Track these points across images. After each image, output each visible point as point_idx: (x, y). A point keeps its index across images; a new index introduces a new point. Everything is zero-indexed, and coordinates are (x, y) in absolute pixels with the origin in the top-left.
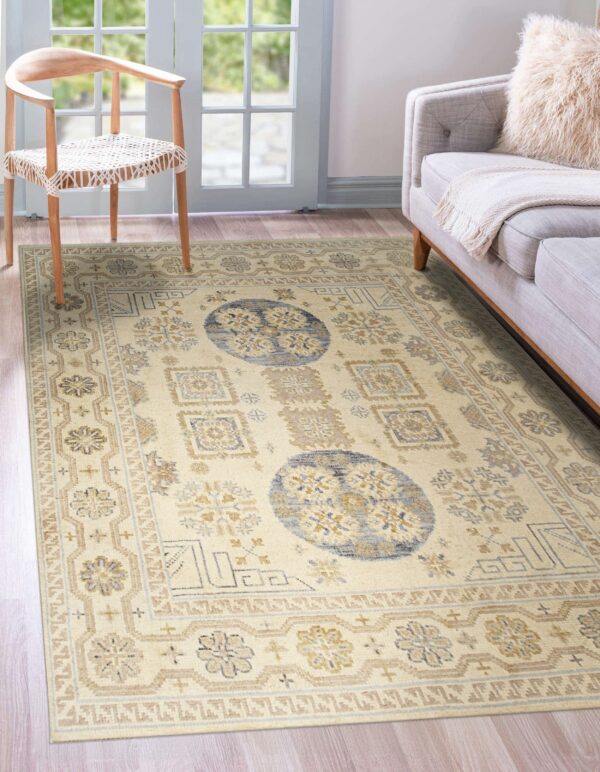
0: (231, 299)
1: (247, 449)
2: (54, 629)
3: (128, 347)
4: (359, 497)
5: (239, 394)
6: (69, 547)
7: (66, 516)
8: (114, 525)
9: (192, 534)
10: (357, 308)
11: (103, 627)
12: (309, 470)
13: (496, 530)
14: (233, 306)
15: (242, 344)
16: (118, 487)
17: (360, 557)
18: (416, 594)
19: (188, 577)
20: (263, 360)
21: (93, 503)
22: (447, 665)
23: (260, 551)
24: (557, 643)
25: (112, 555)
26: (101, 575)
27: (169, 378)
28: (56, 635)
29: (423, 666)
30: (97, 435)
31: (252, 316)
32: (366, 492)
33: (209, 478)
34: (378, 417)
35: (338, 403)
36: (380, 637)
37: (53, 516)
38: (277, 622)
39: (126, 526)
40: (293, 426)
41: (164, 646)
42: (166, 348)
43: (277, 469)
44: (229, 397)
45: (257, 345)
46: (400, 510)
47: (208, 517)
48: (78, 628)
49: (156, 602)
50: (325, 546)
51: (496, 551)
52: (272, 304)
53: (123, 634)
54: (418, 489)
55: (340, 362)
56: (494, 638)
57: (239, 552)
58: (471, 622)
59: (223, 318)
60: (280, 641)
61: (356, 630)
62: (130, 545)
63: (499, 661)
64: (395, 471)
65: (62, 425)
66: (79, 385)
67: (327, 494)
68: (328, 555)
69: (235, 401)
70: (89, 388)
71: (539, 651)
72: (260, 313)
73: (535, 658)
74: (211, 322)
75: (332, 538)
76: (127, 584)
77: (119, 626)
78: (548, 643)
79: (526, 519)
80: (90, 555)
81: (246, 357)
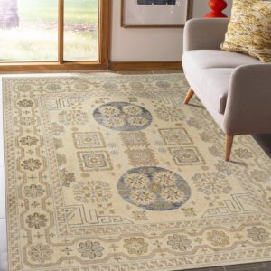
0: (107, 102)
1: (109, 167)
2: (12, 243)
3: (54, 124)
4: (158, 186)
5: (107, 143)
6: (21, 210)
7: (20, 197)
8: (43, 200)
9: (79, 202)
10: (166, 106)
11: (35, 241)
12: (136, 175)
13: (217, 197)
14: (108, 105)
15: (110, 122)
16: (46, 184)
17: (156, 210)
18: (179, 223)
19: (77, 220)
20: (120, 128)
21: (34, 191)
22: (188, 250)
23: (110, 208)
24: (237, 240)
25: (41, 212)
26: (36, 220)
27: (74, 137)
28: (14, 245)
29: (178, 251)
30: (37, 162)
31: (116, 109)
32: (162, 183)
33: (90, 179)
34: (171, 153)
35: (153, 147)
36: (160, 241)
37: (14, 197)
38: (115, 236)
39: (49, 200)
40: (131, 157)
41: (63, 248)
42: (73, 124)
43: (122, 175)
44: (102, 145)
45: (117, 122)
46: (176, 190)
47: (88, 196)
48: (23, 242)
49: (60, 230)
50: (140, 206)
51: (216, 205)
52: (126, 104)
53: (45, 243)
54: (185, 182)
55: (156, 129)
56: (210, 239)
57: (101, 209)
58: (201, 233)
59: (102, 110)
60: (116, 244)
61: (150, 238)
62: (51, 208)
63: (211, 248)
64: (176, 175)
65: (20, 158)
66: (30, 141)
67: (144, 184)
68: (142, 209)
69: (105, 146)
70: (35, 141)
71: (229, 243)
72: (120, 108)
73: (227, 246)
74: (96, 112)
75: (144, 203)
76: (48, 224)
77: (43, 241)
78: (233, 240)
79: (231, 192)
80: (31, 212)
81: (111, 128)
